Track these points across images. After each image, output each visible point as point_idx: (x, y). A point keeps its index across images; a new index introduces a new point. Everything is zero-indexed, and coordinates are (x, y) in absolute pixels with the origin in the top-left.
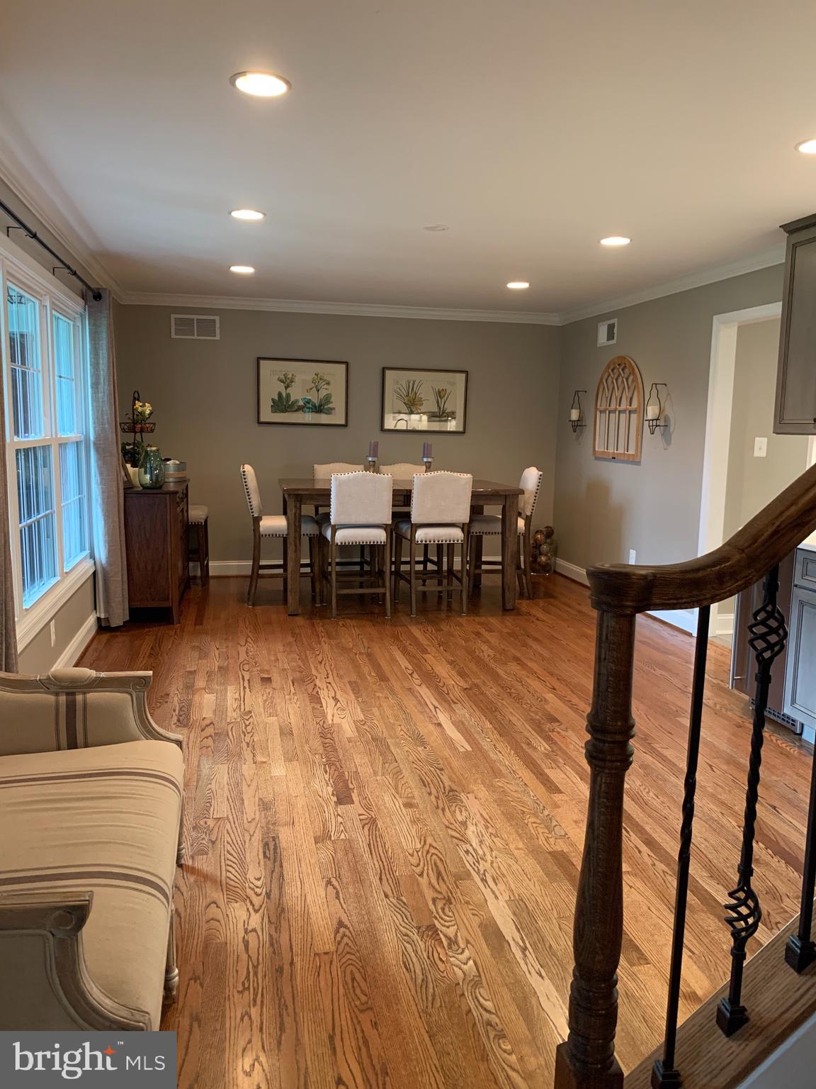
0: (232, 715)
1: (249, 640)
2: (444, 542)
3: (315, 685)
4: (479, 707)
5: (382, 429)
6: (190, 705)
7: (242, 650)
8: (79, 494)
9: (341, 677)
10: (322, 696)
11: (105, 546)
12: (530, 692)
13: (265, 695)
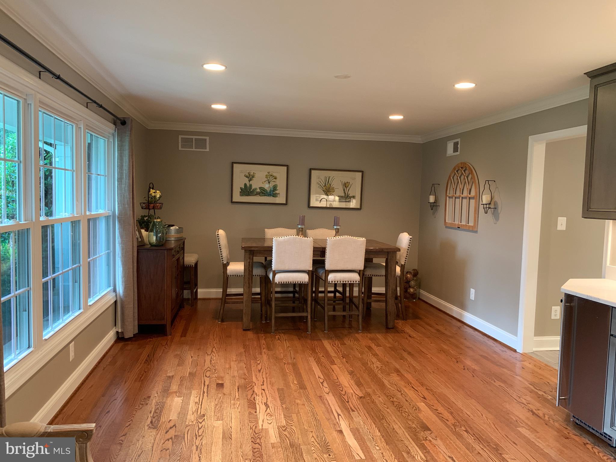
0: (191, 417)
1: (214, 350)
2: (347, 282)
3: (254, 391)
4: (370, 415)
5: (309, 206)
6: (162, 408)
7: (208, 358)
8: (108, 250)
9: (272, 384)
10: (257, 402)
11: (123, 285)
12: (407, 401)
13: (217, 400)
